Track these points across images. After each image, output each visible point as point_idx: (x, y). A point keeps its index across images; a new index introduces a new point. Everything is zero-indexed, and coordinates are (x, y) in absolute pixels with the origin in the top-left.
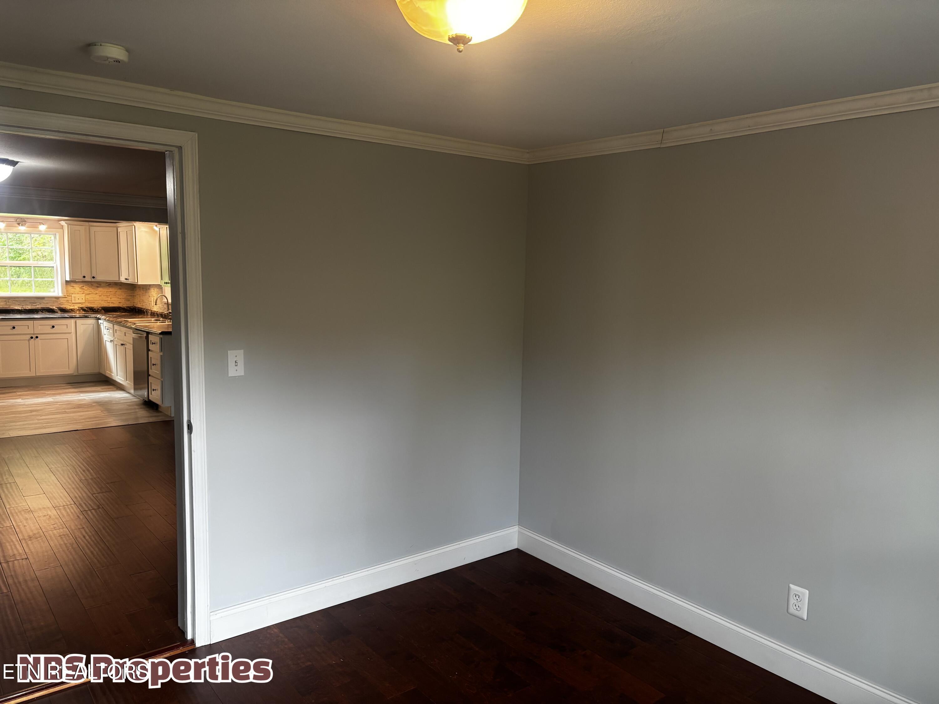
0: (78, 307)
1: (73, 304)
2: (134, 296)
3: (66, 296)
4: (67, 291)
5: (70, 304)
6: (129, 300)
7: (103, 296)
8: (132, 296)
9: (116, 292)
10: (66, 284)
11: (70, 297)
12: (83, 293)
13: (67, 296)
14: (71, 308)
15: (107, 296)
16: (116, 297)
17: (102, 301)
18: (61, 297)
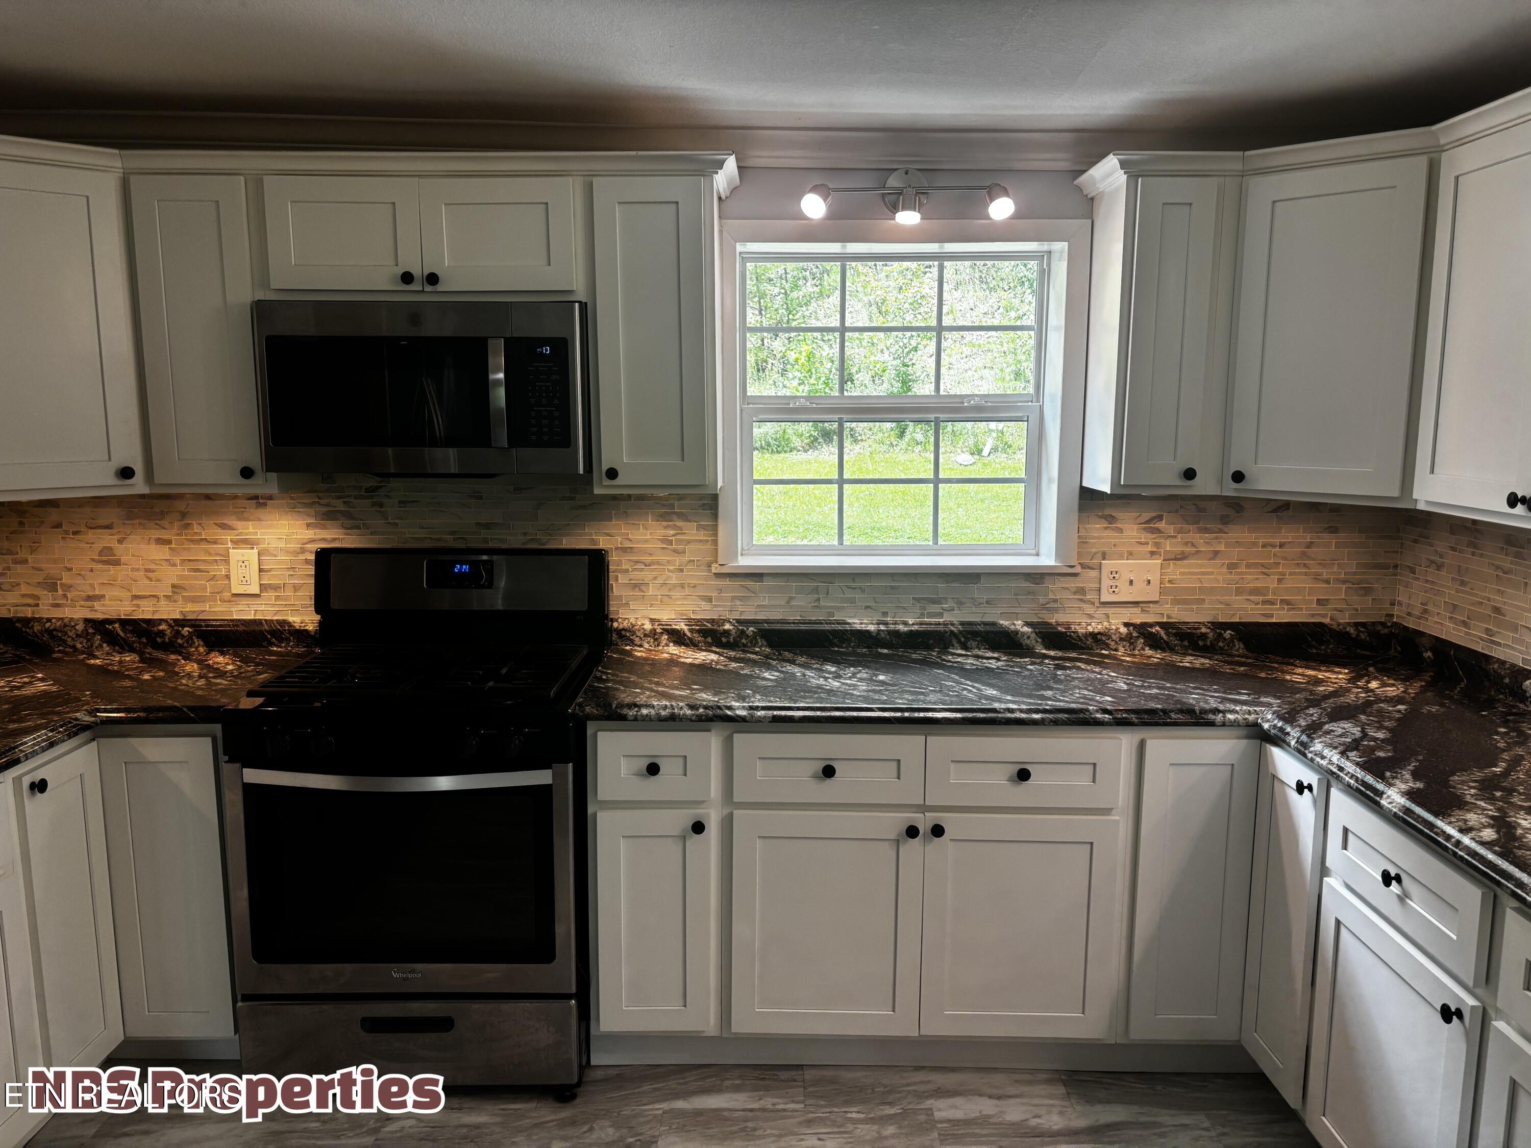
0: (1126, 625)
1: (1103, 611)
2: (1396, 567)
3: (1078, 569)
4: (1082, 542)
5: (1089, 609)
6: (1367, 591)
7: (1248, 566)
8: (1385, 567)
9: (1310, 545)
10: (1081, 509)
11: (1093, 574)
12: (1152, 553)
13: (1083, 566)
14: (1095, 627)
15: (1263, 566)
16: (1306, 574)
17: (1239, 592)
18: (1050, 574)
